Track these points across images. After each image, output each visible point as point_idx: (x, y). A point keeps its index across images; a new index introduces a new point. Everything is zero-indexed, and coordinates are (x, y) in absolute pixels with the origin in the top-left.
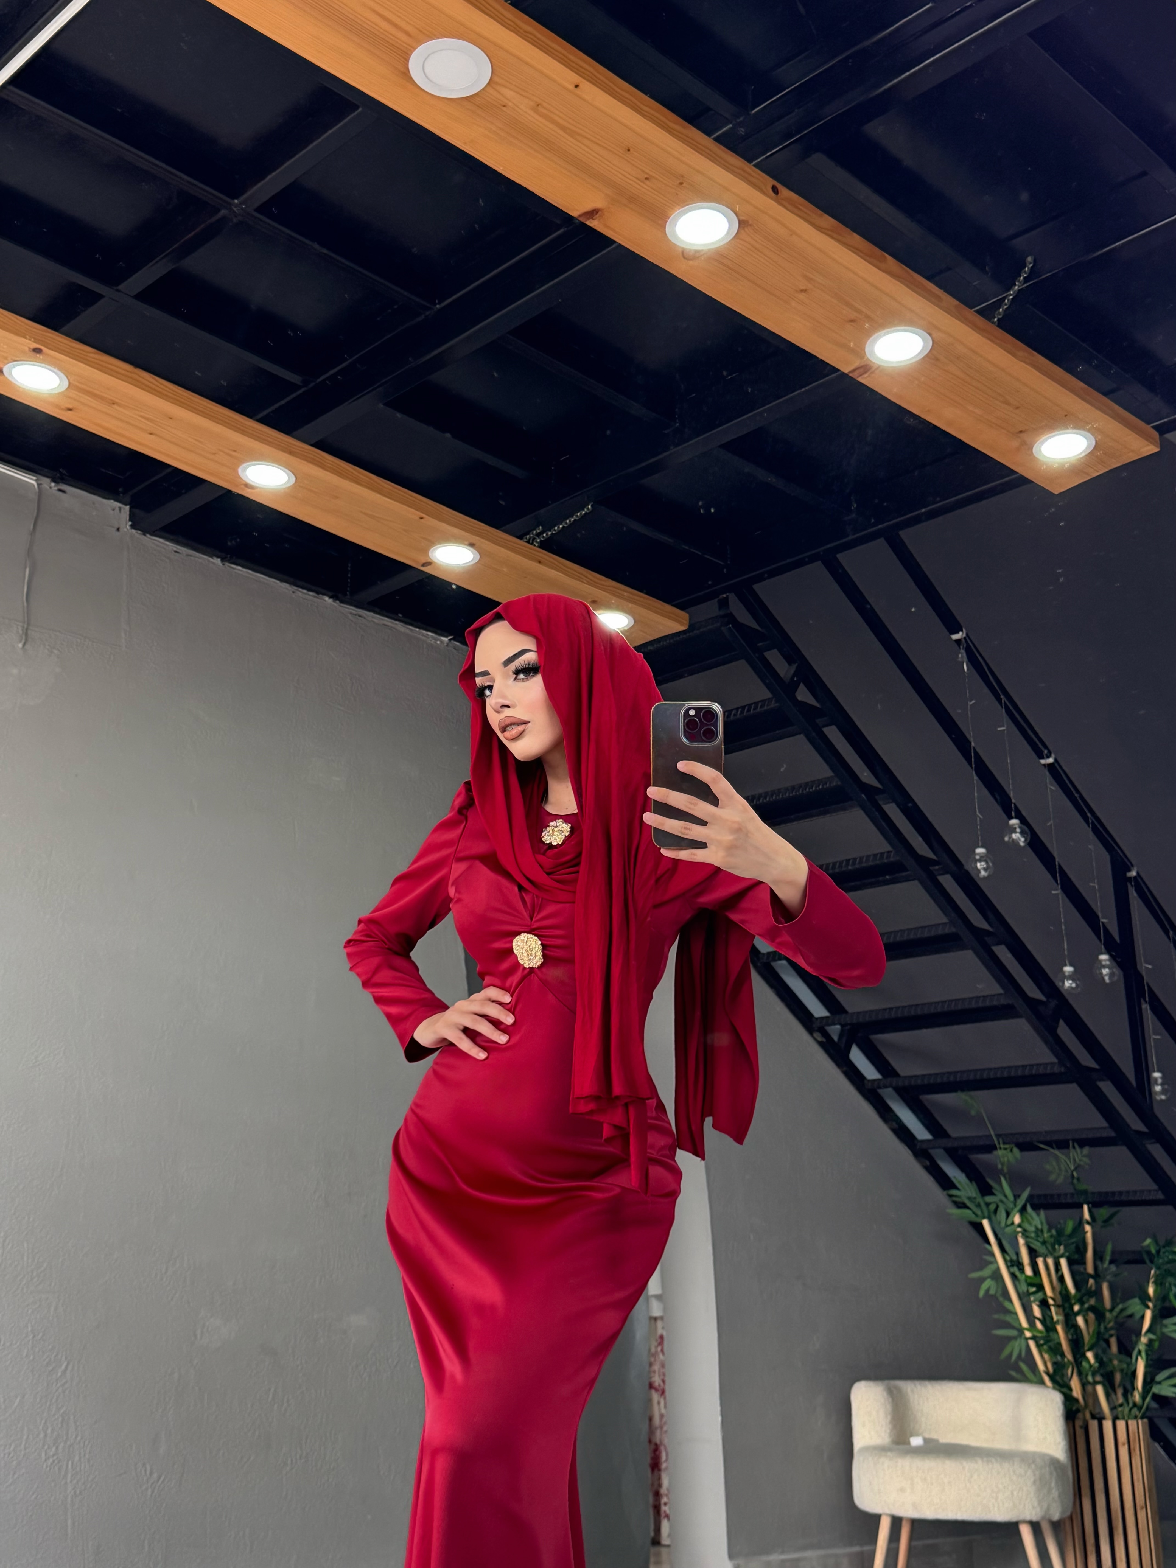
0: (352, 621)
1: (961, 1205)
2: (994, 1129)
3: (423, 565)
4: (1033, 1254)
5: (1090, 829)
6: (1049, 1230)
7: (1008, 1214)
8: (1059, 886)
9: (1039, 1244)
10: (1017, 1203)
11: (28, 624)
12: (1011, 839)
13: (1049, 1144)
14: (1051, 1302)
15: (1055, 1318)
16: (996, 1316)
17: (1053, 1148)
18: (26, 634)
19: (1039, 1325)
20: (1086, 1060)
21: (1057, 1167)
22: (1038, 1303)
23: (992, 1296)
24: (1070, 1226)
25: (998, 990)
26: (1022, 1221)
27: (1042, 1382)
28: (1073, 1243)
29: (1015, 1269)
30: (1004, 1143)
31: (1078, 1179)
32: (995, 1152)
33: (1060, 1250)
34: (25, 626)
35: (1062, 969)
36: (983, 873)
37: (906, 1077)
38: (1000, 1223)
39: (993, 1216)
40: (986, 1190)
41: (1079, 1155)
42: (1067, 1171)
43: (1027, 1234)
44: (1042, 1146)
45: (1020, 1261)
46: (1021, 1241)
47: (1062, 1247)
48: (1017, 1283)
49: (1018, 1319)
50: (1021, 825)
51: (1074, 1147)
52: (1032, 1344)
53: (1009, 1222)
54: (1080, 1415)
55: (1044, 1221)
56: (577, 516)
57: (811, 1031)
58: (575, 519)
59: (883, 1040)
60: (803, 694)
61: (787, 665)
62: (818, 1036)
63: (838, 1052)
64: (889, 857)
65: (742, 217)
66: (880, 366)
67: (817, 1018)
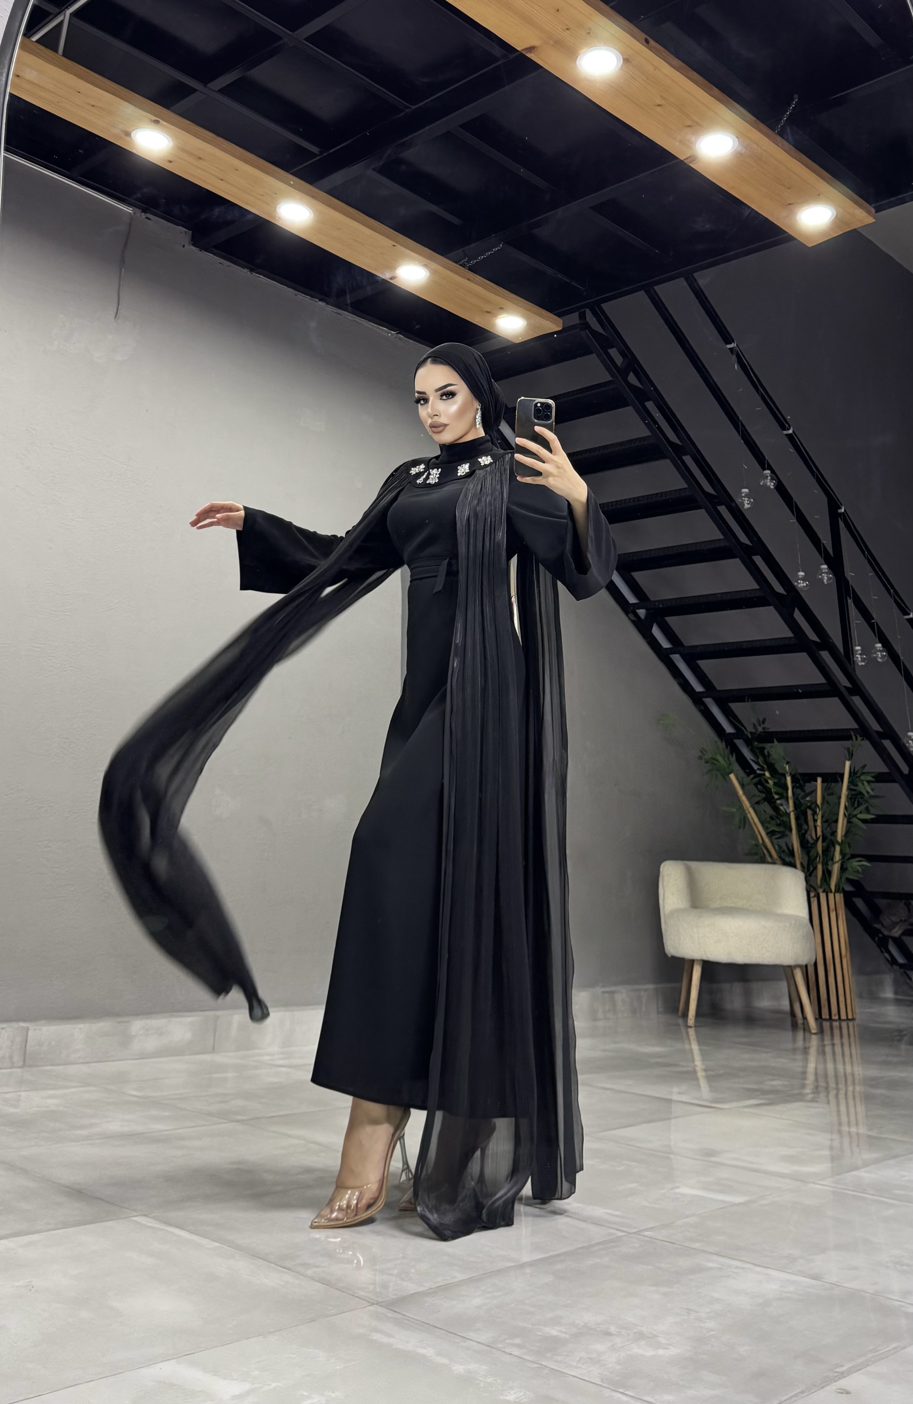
0: (334, 317)
3: (390, 278)
5: (815, 480)
12: (765, 484)
18: (117, 313)
20: (813, 636)
25: (755, 585)
36: (747, 506)
37: (689, 646)
41: (807, 704)
50: (772, 474)
56: (493, 251)
57: (626, 613)
58: (491, 253)
59: (673, 621)
60: (632, 379)
61: (622, 359)
62: (631, 616)
63: (643, 628)
64: (686, 491)
65: (626, 57)
66: (703, 157)
67: (631, 605)
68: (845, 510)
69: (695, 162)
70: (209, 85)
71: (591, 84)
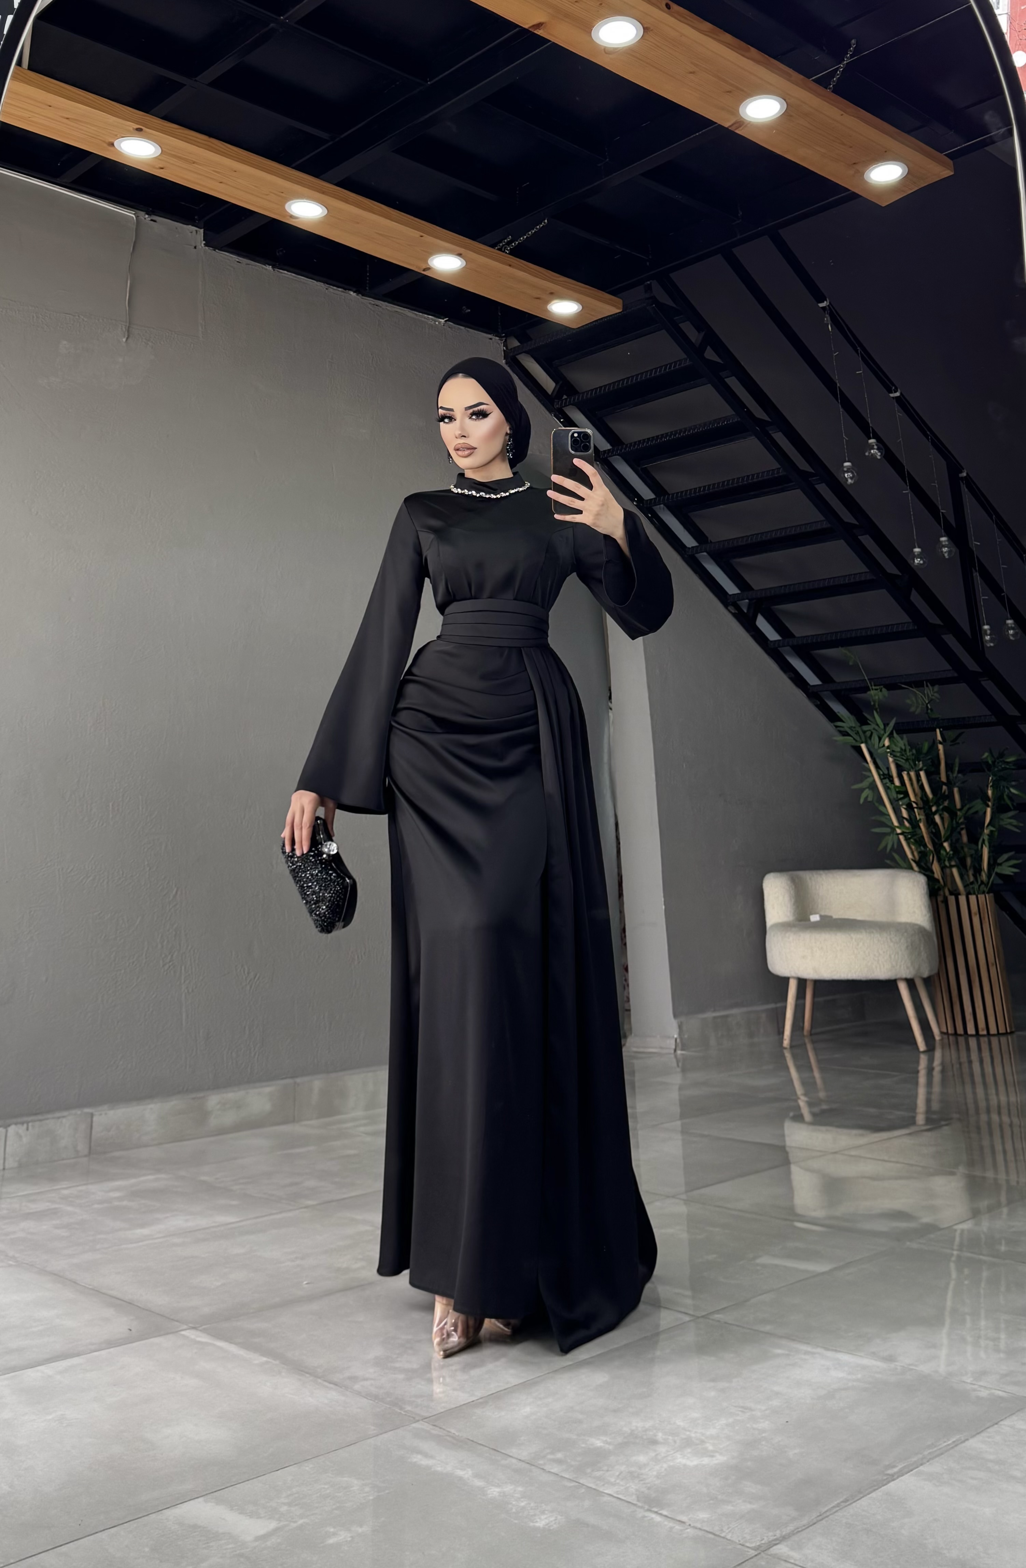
0: (371, 309)
1: (845, 734)
2: (867, 677)
3: (424, 270)
4: (900, 769)
5: (930, 444)
6: (910, 750)
7: (880, 739)
8: (909, 487)
9: (904, 761)
10: (887, 731)
11: (130, 324)
12: (870, 454)
13: (909, 684)
14: (914, 805)
15: (918, 818)
16: (874, 818)
17: (912, 688)
18: (128, 331)
19: (906, 824)
20: (933, 618)
21: (915, 701)
22: (904, 806)
23: (870, 802)
24: (926, 747)
25: (864, 569)
26: (891, 744)
27: (911, 868)
28: (929, 759)
29: (887, 781)
30: (875, 686)
31: (931, 710)
32: (869, 693)
33: (919, 765)
34: (128, 325)
35: (913, 551)
36: (850, 481)
37: (799, 637)
38: (874, 745)
39: (869, 742)
40: (863, 721)
41: (931, 692)
42: (923, 704)
43: (895, 753)
44: (903, 686)
45: (891, 774)
46: (891, 759)
47: (921, 763)
48: (889, 791)
49: (891, 819)
50: (877, 443)
51: (927, 686)
52: (902, 838)
53: (881, 745)
54: (941, 893)
55: (907, 743)
56: (537, 228)
57: (726, 605)
58: (534, 232)
59: (782, 609)
60: (709, 353)
61: (697, 333)
62: (731, 608)
63: (746, 620)
64: (778, 473)
65: (645, 26)
66: (750, 122)
67: (731, 595)
68: (967, 474)
69: (743, 127)
70: (197, 79)
71: (611, 56)
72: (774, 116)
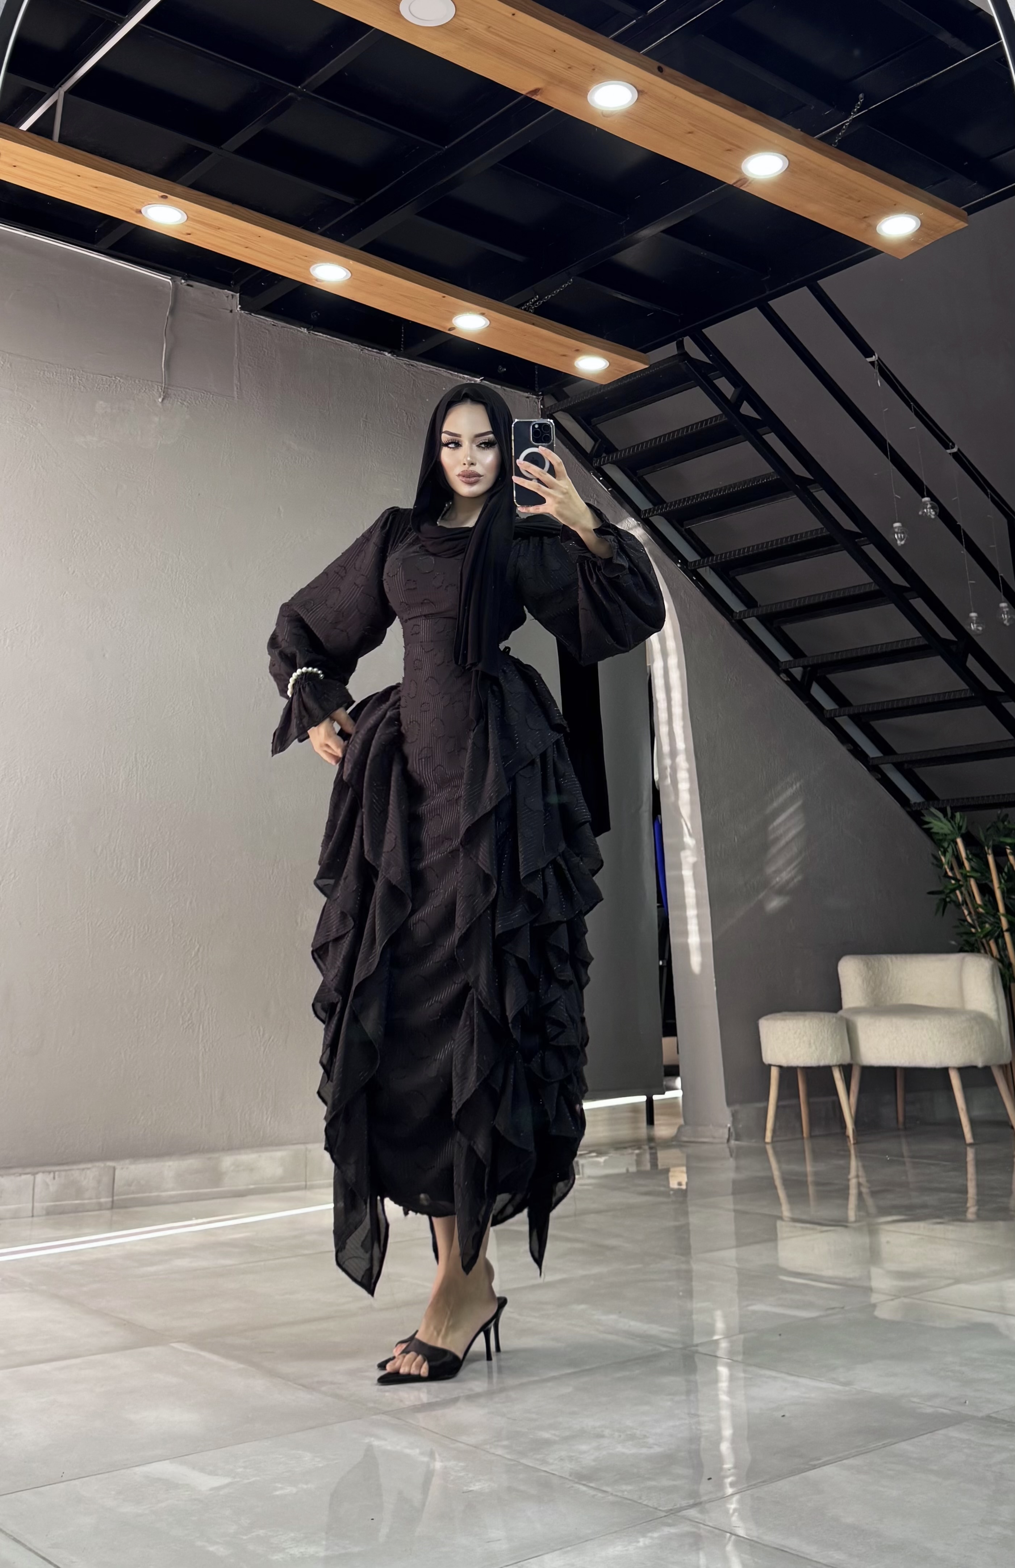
0: (405, 370)
3: (450, 330)
5: (990, 501)
8: (965, 550)
11: (165, 384)
12: (924, 514)
18: (164, 392)
25: (917, 634)
34: (164, 386)
35: (970, 616)
36: (900, 542)
37: (856, 706)
50: (932, 502)
56: (562, 288)
57: (778, 673)
58: (560, 291)
59: (837, 678)
60: (746, 409)
61: (734, 389)
62: (783, 676)
63: (801, 689)
64: (822, 532)
65: (640, 88)
66: (754, 179)
67: (782, 662)
69: (747, 183)
70: (222, 146)
71: (609, 119)
72: (777, 172)
